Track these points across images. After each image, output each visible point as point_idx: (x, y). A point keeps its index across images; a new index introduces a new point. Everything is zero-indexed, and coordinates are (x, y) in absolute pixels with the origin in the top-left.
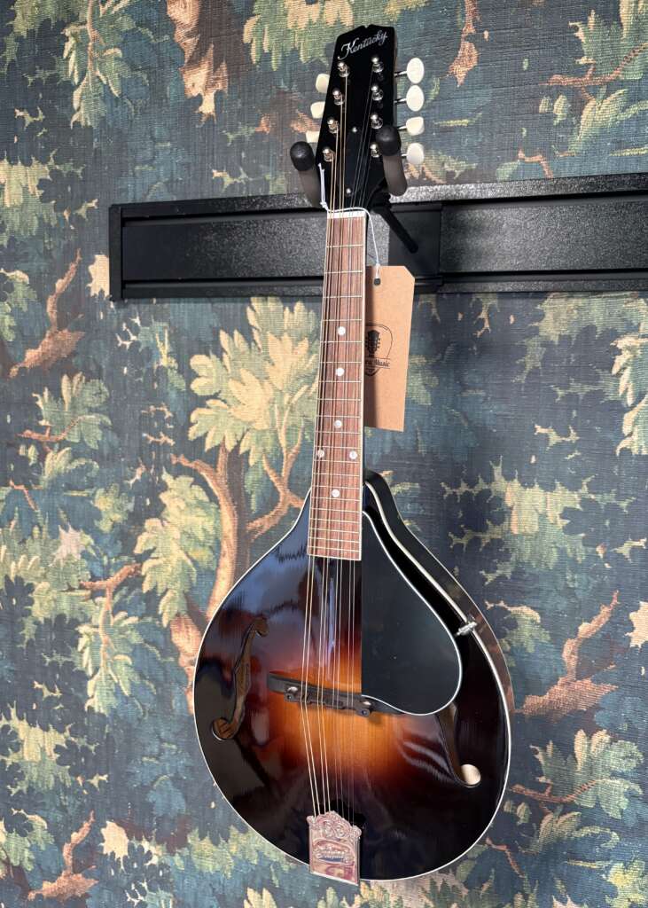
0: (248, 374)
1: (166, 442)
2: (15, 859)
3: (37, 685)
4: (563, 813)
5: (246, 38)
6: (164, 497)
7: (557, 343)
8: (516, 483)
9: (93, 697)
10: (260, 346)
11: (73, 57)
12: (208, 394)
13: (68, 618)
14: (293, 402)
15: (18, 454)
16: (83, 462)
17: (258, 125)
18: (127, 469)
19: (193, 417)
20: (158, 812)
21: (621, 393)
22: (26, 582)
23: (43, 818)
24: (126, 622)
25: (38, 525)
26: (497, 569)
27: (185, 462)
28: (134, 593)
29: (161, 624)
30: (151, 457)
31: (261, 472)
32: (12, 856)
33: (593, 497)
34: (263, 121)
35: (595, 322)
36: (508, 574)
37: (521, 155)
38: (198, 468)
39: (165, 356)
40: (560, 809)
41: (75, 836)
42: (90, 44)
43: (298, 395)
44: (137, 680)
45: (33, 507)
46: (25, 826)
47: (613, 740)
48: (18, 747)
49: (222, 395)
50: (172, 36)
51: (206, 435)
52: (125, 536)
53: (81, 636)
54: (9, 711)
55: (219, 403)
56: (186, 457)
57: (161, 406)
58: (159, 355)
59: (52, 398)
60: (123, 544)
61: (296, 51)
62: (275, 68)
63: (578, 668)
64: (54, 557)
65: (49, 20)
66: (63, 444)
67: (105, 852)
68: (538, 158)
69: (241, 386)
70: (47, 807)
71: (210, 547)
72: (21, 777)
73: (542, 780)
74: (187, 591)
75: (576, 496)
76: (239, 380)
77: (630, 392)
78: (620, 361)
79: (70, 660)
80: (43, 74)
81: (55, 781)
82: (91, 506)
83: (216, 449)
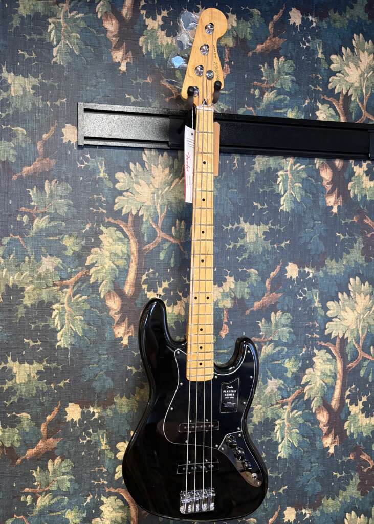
0: (143, 181)
1: (102, 212)
2: (8, 443)
3: (26, 341)
4: (269, 344)
5: (140, 44)
6: (101, 237)
7: (259, 172)
8: (248, 223)
9: (60, 340)
10: (148, 169)
11: (53, 32)
12: (123, 190)
13: (46, 301)
14: (163, 193)
15: (16, 219)
16: (56, 222)
17: (147, 79)
18: (82, 225)
19: (116, 200)
20: (98, 391)
21: (280, 190)
22: (20, 286)
23: (28, 413)
24: (80, 299)
25: (28, 255)
26: (242, 256)
27: (112, 220)
28: (85, 284)
29: (100, 297)
30: (94, 219)
31: (149, 224)
32: (6, 442)
33: (273, 227)
34: (148, 78)
35: (271, 166)
36: (246, 257)
37: (246, 106)
38: (119, 223)
39: (102, 172)
40: (267, 343)
41: (48, 418)
42: (63, 29)
43: (165, 190)
44: (86, 327)
45: (25, 247)
46: (15, 422)
47: (283, 313)
48: (13, 377)
49: (130, 191)
50: (106, 35)
51: (122, 208)
52: (80, 257)
53: (54, 310)
54: (7, 358)
55: (129, 194)
56: (112, 218)
57: (100, 195)
58: (99, 173)
59: (39, 191)
60: (79, 261)
61: (162, 54)
62: (153, 58)
63: (271, 289)
64: (38, 271)
65: (40, 13)
66: (44, 214)
67: (67, 421)
68: (251, 108)
69: (140, 187)
70: (31, 406)
71: (125, 259)
72: (14, 394)
73: (261, 333)
74: (113, 280)
75: (267, 227)
76: (138, 183)
77: (283, 190)
78: (279, 179)
79: (47, 324)
80: (36, 37)
81: (37, 391)
82: (60, 244)
83: (128, 214)
